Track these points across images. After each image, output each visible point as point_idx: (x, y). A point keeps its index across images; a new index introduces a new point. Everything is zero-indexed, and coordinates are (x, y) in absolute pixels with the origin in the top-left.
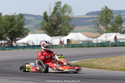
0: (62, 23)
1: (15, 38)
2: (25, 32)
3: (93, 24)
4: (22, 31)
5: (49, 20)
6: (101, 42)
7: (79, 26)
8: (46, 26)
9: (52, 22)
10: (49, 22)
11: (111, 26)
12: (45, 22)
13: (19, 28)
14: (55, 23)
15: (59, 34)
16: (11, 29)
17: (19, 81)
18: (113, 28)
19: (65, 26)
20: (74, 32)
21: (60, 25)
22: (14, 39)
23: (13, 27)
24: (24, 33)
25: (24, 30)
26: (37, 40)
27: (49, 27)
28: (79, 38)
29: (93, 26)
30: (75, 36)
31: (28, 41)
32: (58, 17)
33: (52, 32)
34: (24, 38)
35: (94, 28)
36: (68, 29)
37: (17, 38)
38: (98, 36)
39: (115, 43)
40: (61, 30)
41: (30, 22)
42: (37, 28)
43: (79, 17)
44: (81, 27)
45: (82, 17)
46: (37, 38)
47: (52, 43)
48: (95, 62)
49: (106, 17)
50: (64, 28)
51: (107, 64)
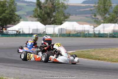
0: (56, 11)
1: (6, 25)
2: (17, 19)
3: (90, 14)
4: (13, 18)
5: (42, 7)
6: (97, 33)
7: (75, 15)
8: (39, 14)
9: (46, 9)
10: (43, 9)
11: (108, 16)
12: (38, 9)
13: (11, 14)
14: (49, 11)
15: (53, 22)
16: (2, 15)
18: (111, 18)
19: (60, 14)
20: (69, 21)
21: (54, 13)
22: (4, 26)
23: (4, 13)
24: (15, 20)
25: (16, 17)
26: (29, 29)
27: (43, 14)
28: (74, 28)
29: (89, 15)
30: (69, 26)
31: (19, 29)
32: (53, 4)
33: (46, 20)
34: (15, 25)
35: (90, 18)
36: (63, 18)
37: (8, 25)
38: (95, 26)
39: (113, 35)
40: (56, 18)
42: (30, 15)
43: (75, 5)
44: (76, 16)
45: (77, 5)
46: (29, 26)
47: (45, 31)
48: (93, 52)
49: (105, 6)
50: (59, 16)
51: (106, 55)
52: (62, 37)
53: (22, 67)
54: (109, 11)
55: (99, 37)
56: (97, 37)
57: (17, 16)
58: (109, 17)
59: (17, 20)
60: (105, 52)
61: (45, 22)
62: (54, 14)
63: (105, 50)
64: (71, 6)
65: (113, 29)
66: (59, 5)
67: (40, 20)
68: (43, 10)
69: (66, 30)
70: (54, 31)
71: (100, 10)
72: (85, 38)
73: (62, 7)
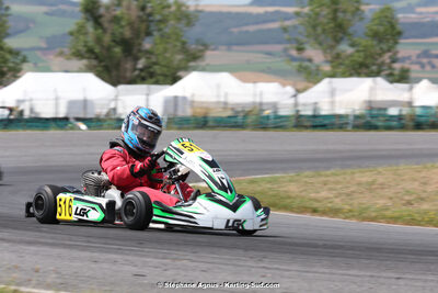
0: (155, 33)
2: (11, 65)
3: (280, 43)
5: (102, 20)
6: (310, 113)
7: (224, 47)
8: (91, 43)
9: (116, 27)
10: (106, 25)
11: (350, 50)
12: (90, 27)
14: (128, 33)
15: (143, 74)
17: (6, 244)
18: (359, 58)
19: (168, 46)
20: (203, 70)
21: (148, 39)
24: (5, 69)
25: (8, 56)
26: (57, 99)
27: (105, 45)
28: (222, 94)
29: (278, 48)
30: (202, 88)
31: (20, 102)
32: (143, 8)
33: (118, 66)
34: (5, 86)
35: (281, 56)
36: (179, 57)
38: (300, 86)
39: (369, 119)
40: (154, 59)
41: (27, 24)
42: (58, 50)
43: (225, 10)
44: (229, 50)
45: (234, 10)
46: (55, 90)
47: (114, 109)
48: (291, 185)
49: (335, 11)
50: (166, 50)
51: (340, 194)
52: (180, 129)
53: (30, 243)
54: (350, 30)
55: (315, 127)
56: (306, 127)
57: (11, 52)
58: (351, 55)
59: (11, 69)
60: (337, 183)
61: (114, 73)
62: (147, 45)
63: (338, 178)
64: (211, 14)
65: (367, 99)
66: (166, 12)
67: (95, 66)
68: (104, 30)
69: (193, 102)
71: (319, 30)
72: (261, 133)
73: (179, 19)
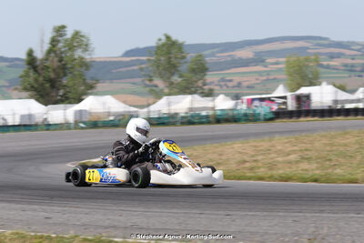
0: (68, 75)
3: (139, 77)
5: (39, 68)
6: (156, 116)
8: (32, 82)
9: (46, 72)
10: (40, 71)
11: (180, 80)
12: (32, 73)
14: (52, 75)
15: (63, 98)
18: (184, 84)
20: (96, 94)
21: (65, 78)
26: (14, 114)
27: (40, 83)
28: (107, 107)
29: (139, 80)
32: (61, 61)
33: (48, 94)
35: (140, 85)
36: (82, 88)
38: (151, 101)
39: (190, 119)
40: (68, 90)
42: (14, 87)
43: (108, 60)
44: (111, 82)
45: (113, 60)
46: (13, 110)
50: (74, 84)
54: (179, 69)
55: (158, 124)
56: (153, 125)
58: (178, 84)
61: (46, 98)
62: (65, 81)
64: (101, 62)
65: (190, 106)
66: (74, 63)
67: (35, 95)
68: (39, 74)
69: (90, 113)
70: (65, 116)
71: (161, 69)
